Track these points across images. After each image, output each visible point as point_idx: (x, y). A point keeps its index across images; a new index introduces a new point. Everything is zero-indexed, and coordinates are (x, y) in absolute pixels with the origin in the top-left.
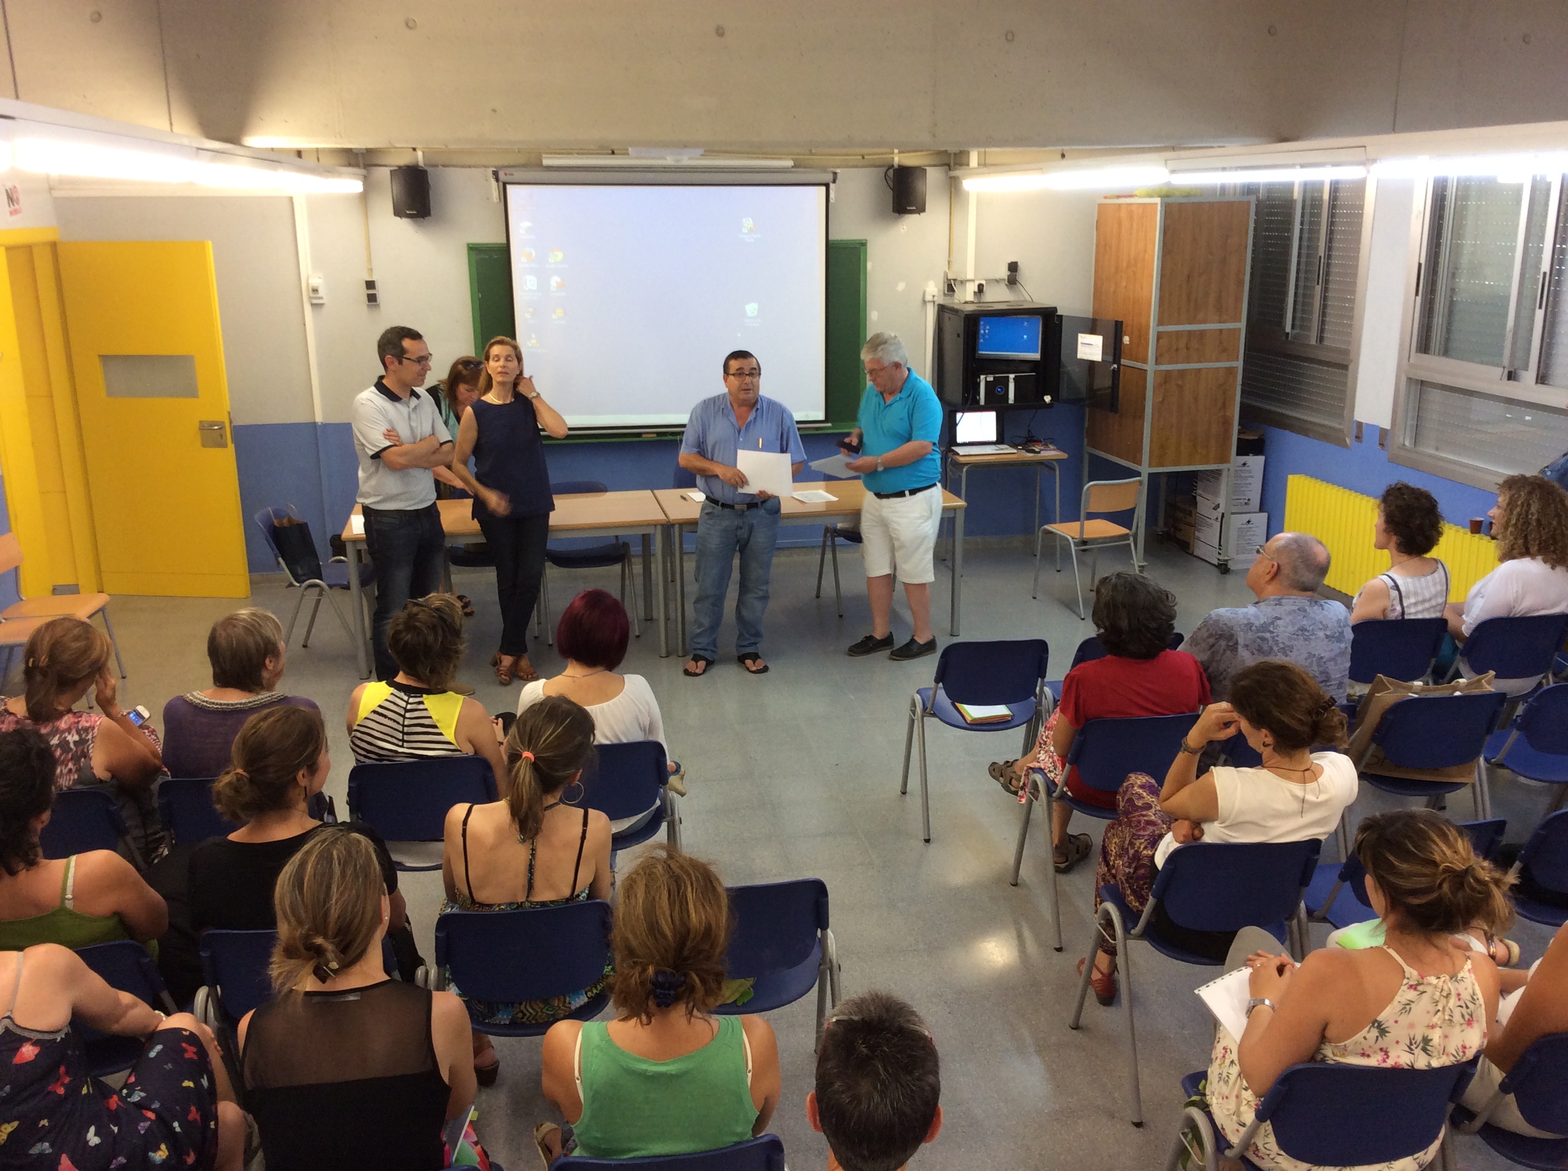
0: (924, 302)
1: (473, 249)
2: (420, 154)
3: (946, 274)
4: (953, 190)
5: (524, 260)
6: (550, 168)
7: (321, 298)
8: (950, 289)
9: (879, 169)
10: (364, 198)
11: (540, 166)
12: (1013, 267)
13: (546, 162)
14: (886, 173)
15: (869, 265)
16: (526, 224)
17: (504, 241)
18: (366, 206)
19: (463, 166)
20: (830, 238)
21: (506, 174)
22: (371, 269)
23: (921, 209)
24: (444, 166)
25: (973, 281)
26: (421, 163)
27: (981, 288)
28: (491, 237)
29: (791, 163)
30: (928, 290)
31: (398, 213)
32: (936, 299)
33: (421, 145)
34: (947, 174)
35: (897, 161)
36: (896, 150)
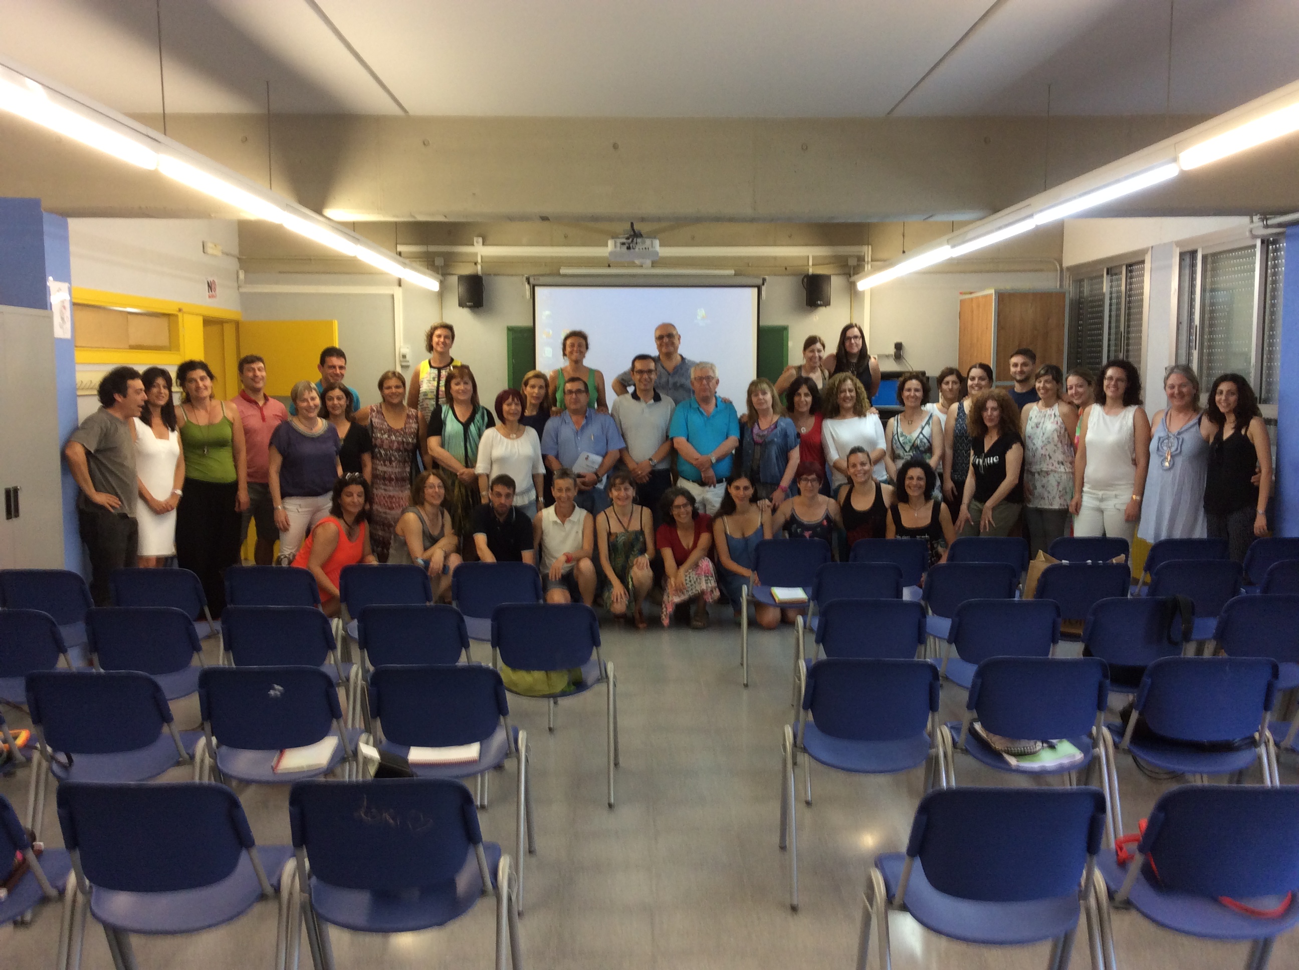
1: (511, 330)
2: (479, 267)
4: (853, 292)
5: (544, 336)
6: (565, 276)
7: (408, 362)
9: (798, 277)
10: (441, 295)
11: (559, 275)
12: (899, 347)
13: (563, 271)
14: (802, 280)
15: (790, 344)
16: (547, 313)
17: (532, 324)
18: (442, 303)
19: (508, 275)
20: (761, 324)
21: (534, 279)
23: (827, 304)
24: (495, 275)
26: (480, 273)
28: (525, 322)
29: (732, 272)
31: (461, 305)
33: (479, 261)
34: (848, 281)
35: (811, 271)
36: (811, 263)
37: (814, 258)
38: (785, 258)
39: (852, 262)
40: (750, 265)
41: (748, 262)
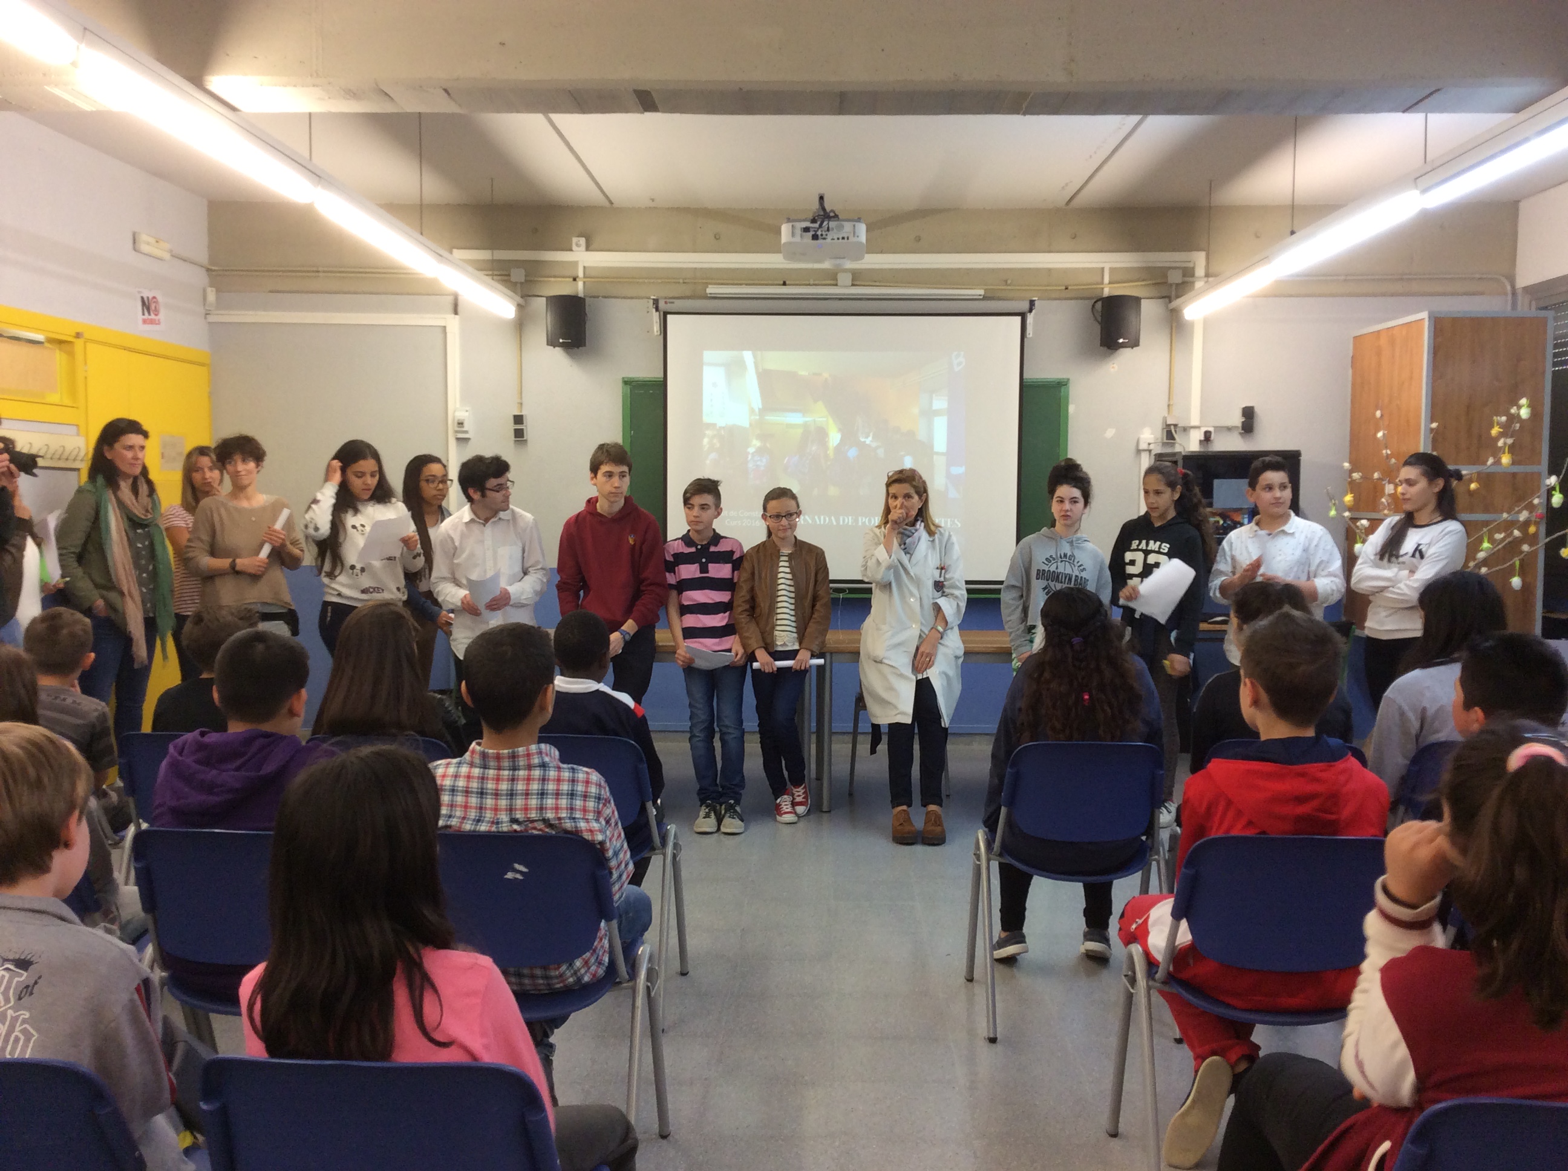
0: (1139, 452)
1: (626, 382)
2: (580, 284)
3: (1165, 419)
4: (1174, 325)
5: (680, 396)
6: (714, 297)
7: (466, 432)
8: (1170, 436)
9: (1087, 302)
10: (521, 325)
11: (704, 296)
12: (1249, 414)
13: (711, 290)
14: (1093, 306)
15: (1071, 408)
17: (661, 375)
18: (521, 337)
19: (624, 297)
20: (1025, 376)
21: (666, 303)
22: (521, 404)
23: (1135, 343)
24: (605, 297)
25: (1198, 427)
26: (581, 295)
27: (1207, 436)
28: (647, 371)
29: (980, 293)
30: (1142, 436)
31: (552, 342)
32: (1152, 447)
33: (581, 274)
34: (1167, 307)
35: (1106, 292)
36: (1106, 280)
37: (1112, 270)
38: (1065, 271)
39: (1175, 278)
40: (1009, 282)
41: (1006, 277)
